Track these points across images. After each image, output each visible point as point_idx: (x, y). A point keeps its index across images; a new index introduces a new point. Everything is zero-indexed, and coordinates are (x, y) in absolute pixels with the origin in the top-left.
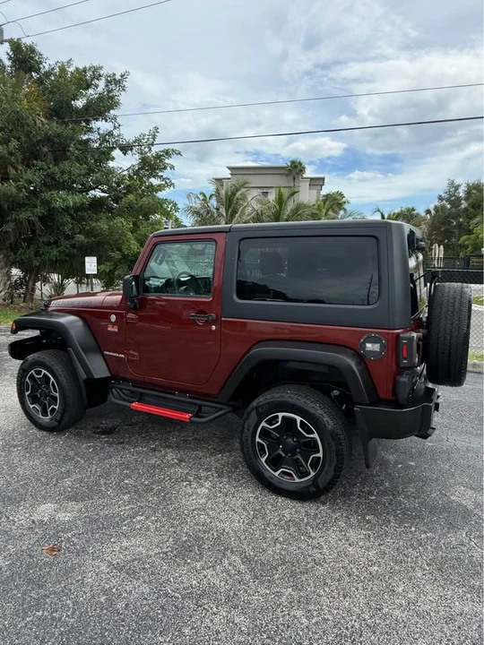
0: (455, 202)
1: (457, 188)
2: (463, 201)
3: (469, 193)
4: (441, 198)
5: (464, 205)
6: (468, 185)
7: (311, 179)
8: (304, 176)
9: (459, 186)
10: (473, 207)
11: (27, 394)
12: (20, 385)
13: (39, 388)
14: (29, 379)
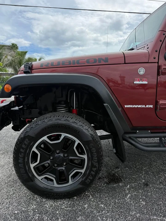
11: (32, 166)
12: (24, 158)
13: (50, 156)
14: (37, 148)
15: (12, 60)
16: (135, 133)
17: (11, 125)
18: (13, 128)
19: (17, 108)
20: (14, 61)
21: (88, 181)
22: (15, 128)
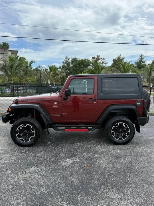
0: (68, 64)
1: (68, 59)
2: (71, 64)
3: (72, 61)
4: (63, 63)
5: (71, 66)
6: (72, 58)
7: (12, 51)
8: (9, 49)
9: (69, 58)
10: (75, 67)
11: (17, 135)
12: (14, 132)
13: (23, 132)
14: (18, 129)
15: (4, 65)
16: (56, 125)
17: (9, 122)
18: (10, 123)
19: (12, 115)
20: (6, 66)
21: (35, 140)
22: (11, 123)
